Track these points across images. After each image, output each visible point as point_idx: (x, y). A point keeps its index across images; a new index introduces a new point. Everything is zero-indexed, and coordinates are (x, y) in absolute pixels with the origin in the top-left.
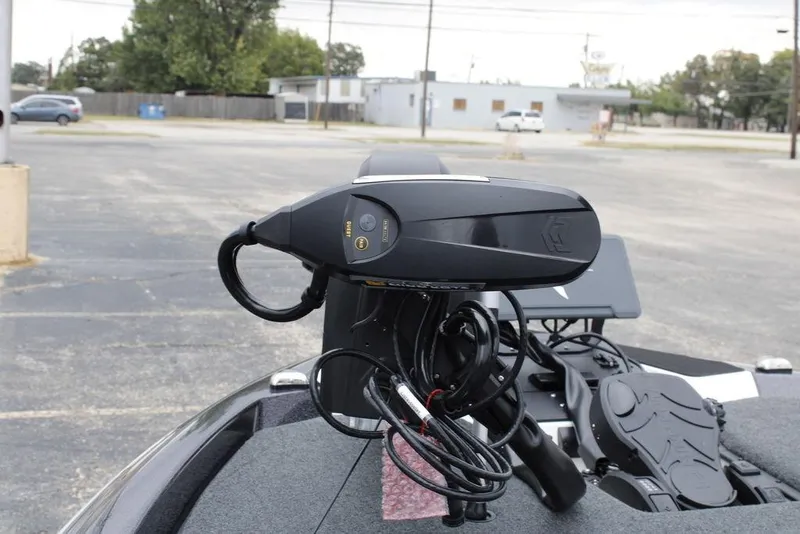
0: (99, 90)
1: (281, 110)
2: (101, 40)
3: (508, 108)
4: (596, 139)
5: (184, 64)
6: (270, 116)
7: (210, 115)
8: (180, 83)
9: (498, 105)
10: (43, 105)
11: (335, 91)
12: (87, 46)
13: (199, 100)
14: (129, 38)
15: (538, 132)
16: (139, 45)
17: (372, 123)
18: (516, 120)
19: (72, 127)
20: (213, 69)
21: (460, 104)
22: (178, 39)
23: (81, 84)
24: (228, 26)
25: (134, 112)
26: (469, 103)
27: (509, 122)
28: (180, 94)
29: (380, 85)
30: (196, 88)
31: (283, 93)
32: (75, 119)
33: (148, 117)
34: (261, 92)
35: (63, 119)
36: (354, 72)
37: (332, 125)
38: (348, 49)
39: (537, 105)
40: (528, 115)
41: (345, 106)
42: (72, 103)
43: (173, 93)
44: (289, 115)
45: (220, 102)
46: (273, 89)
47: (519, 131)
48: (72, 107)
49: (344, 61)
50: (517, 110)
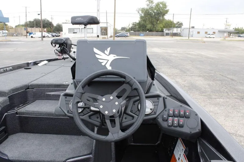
0: (134, 31)
1: (165, 34)
2: (135, 23)
3: (208, 33)
4: (224, 39)
5: (149, 26)
6: (163, 35)
7: (152, 35)
8: (148, 30)
9: (206, 33)
10: (122, 34)
11: (175, 30)
12: (133, 23)
13: (151, 33)
14: (140, 22)
15: (214, 38)
16: (141, 23)
17: (182, 36)
18: (209, 35)
19: (127, 38)
20: (154, 27)
21: (199, 33)
22: (148, 22)
23: (132, 30)
24: (156, 19)
25: (139, 35)
26: (200, 33)
27: (208, 36)
28: (148, 32)
29: (184, 29)
30: (151, 31)
31: (166, 31)
32: (128, 36)
33: (141, 36)
34: (162, 31)
35: (126, 36)
36: (181, 27)
37: (173, 37)
38: (180, 23)
39: (214, 33)
40: (212, 34)
41: (177, 33)
42: (128, 34)
43: (146, 31)
44: (166, 35)
45: (154, 33)
46: (164, 31)
47: (210, 38)
48: (127, 34)
49: (179, 25)
50: (210, 34)
